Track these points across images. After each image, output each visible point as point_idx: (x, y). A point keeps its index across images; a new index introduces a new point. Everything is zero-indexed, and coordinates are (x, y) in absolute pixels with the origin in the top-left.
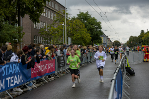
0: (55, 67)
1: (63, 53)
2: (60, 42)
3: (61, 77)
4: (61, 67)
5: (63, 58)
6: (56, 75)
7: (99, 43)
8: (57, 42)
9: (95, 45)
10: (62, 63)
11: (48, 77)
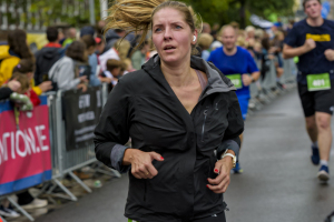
0: (53, 150)
1: (89, 72)
2: (74, 12)
3: (83, 195)
4: (82, 145)
5: (94, 100)
6: (58, 190)
7: (277, 9)
8: (56, 14)
9: (256, 19)
10: (89, 123)
11: (13, 200)
